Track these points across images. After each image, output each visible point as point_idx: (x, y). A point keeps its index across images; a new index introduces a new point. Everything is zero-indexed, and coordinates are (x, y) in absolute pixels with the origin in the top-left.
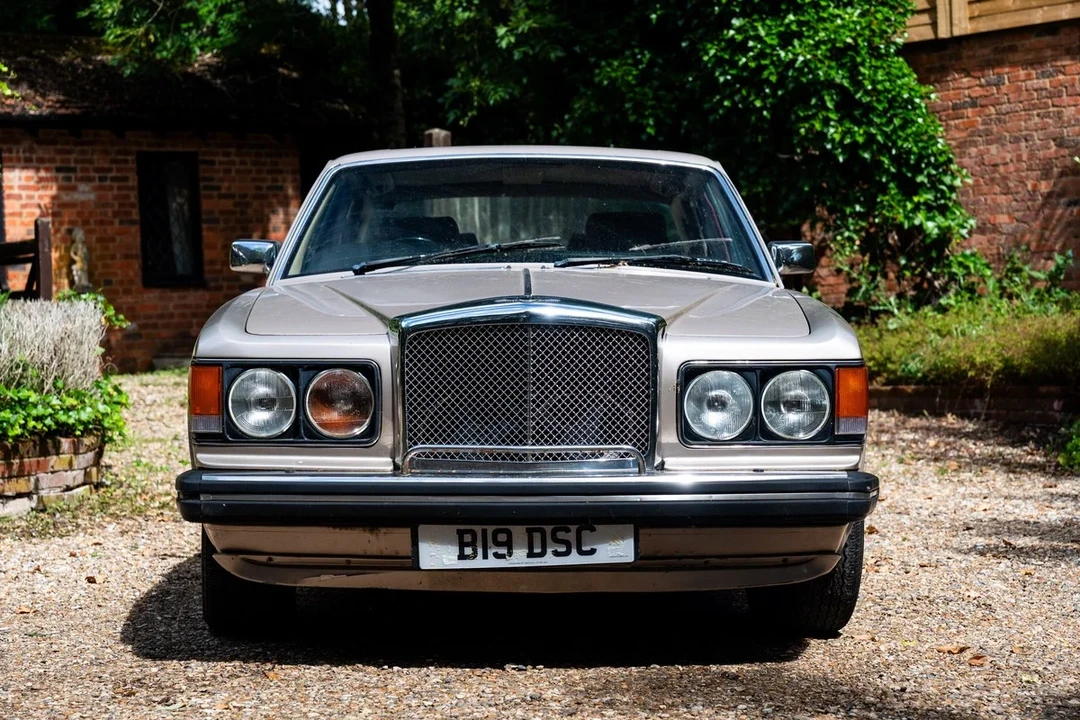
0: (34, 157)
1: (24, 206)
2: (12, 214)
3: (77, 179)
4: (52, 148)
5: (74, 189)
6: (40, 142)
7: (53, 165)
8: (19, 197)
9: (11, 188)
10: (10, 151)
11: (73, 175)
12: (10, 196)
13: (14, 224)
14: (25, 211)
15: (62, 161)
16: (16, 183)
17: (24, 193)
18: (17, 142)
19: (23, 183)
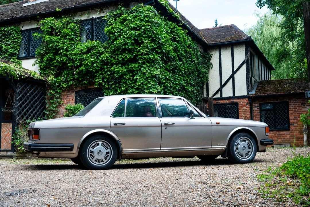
0: (296, 102)
1: (293, 112)
2: (291, 114)
3: (306, 106)
4: (300, 100)
5: (306, 108)
6: (297, 99)
7: (301, 103)
8: (293, 110)
9: (291, 108)
10: (290, 101)
11: (305, 105)
12: (290, 110)
13: (291, 116)
14: (294, 113)
15: (303, 102)
16: (292, 107)
17: (293, 109)
18: (292, 99)
19: (293, 107)
